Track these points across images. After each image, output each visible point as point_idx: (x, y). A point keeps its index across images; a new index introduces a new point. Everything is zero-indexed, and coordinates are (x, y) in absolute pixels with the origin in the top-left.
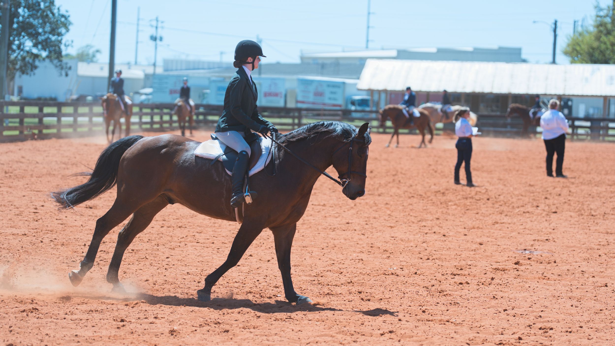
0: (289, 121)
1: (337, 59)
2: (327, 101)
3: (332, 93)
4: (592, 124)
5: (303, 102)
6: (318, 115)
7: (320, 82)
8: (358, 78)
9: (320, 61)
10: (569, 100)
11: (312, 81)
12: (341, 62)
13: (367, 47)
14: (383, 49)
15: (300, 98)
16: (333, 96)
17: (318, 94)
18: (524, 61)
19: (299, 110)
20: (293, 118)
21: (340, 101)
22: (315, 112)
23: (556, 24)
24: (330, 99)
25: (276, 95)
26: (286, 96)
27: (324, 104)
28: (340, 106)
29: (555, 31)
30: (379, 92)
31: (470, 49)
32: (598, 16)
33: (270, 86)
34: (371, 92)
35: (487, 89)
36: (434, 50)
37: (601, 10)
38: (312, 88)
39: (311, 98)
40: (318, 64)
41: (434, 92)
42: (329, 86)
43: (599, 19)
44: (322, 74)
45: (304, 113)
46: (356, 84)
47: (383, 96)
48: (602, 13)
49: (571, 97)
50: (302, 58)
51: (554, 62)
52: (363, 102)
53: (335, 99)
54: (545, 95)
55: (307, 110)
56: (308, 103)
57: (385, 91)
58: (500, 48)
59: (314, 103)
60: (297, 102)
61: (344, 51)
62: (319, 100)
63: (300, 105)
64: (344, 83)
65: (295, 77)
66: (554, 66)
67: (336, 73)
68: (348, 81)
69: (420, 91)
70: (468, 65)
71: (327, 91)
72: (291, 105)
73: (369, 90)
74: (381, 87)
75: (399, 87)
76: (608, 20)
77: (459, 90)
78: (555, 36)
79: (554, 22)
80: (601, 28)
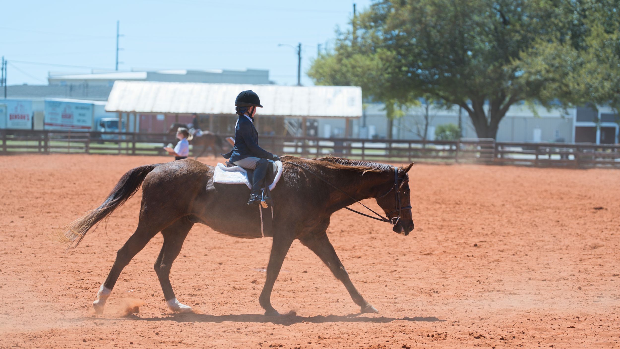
0: (36, 143)
1: (86, 80)
2: (76, 123)
3: (80, 115)
4: (335, 144)
5: (51, 125)
6: (66, 137)
7: (68, 104)
8: (107, 100)
9: (69, 83)
10: (315, 121)
11: (60, 103)
12: (90, 84)
13: (117, 69)
14: (132, 71)
15: (47, 121)
16: (81, 118)
17: (66, 116)
18: (272, 83)
19: (46, 132)
20: (40, 140)
21: (89, 123)
22: (63, 135)
23: (300, 46)
24: (79, 121)
25: (23, 117)
26: (33, 118)
27: (73, 126)
28: (89, 128)
29: (299, 54)
30: (128, 113)
31: (219, 71)
32: (338, 40)
33: (16, 108)
34: (120, 113)
36: (184, 72)
37: (340, 34)
38: (60, 111)
39: (59, 120)
40: (66, 86)
41: (183, 113)
42: (77, 108)
43: (339, 42)
44: (71, 96)
45: (50, 135)
46: (104, 106)
47: (132, 117)
48: (342, 37)
49: (317, 118)
50: (50, 80)
51: (299, 84)
52: (113, 124)
53: (84, 121)
54: (290, 116)
55: (53, 132)
56: (56, 125)
57: (134, 113)
58: (249, 71)
59: (62, 126)
60: (45, 124)
61: (92, 73)
62: (67, 121)
63: (47, 128)
64: (93, 105)
65: (43, 99)
66: (300, 88)
67: (85, 95)
68: (96, 103)
69: (169, 113)
70: (215, 87)
71: (76, 113)
72: (38, 127)
73: (117, 112)
74: (129, 109)
75: (147, 109)
76: (349, 43)
77: (208, 111)
78: (300, 59)
79: (298, 45)
80: (342, 51)
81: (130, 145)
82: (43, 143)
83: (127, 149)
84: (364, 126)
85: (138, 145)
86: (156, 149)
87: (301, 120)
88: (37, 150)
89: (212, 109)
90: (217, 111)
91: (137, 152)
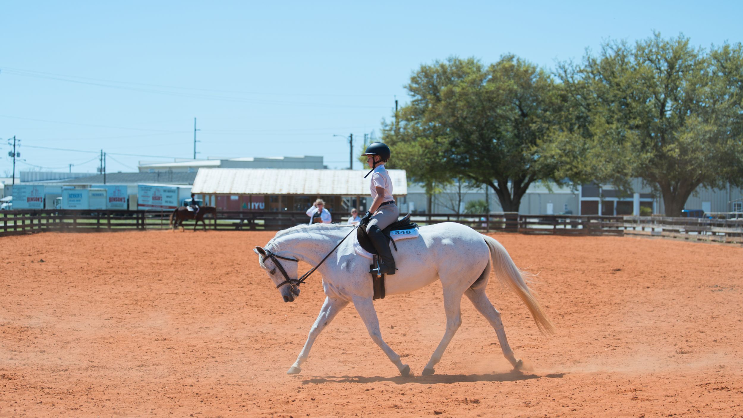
0: (135, 222)
1: (170, 168)
2: (164, 204)
3: (167, 197)
5: (143, 205)
6: (159, 216)
7: (158, 189)
8: (192, 184)
9: (156, 171)
10: (363, 199)
11: (151, 187)
12: (174, 171)
13: (195, 158)
14: (208, 160)
15: (140, 202)
16: (169, 199)
17: (155, 198)
18: (326, 167)
19: (143, 212)
20: (137, 219)
21: (175, 204)
22: (154, 214)
23: (351, 136)
24: (166, 202)
25: (120, 200)
26: (128, 200)
27: (162, 207)
29: (351, 142)
30: (210, 195)
31: (281, 158)
32: (385, 130)
33: (115, 192)
34: (203, 195)
35: (300, 192)
36: (251, 159)
37: (386, 126)
38: (151, 194)
39: (151, 202)
40: (155, 173)
41: (256, 194)
42: (165, 191)
43: (385, 132)
44: (158, 181)
45: (146, 215)
47: (213, 198)
48: (388, 128)
49: (365, 197)
50: (140, 168)
51: (351, 168)
53: (170, 202)
54: (347, 195)
55: (149, 212)
56: (148, 206)
57: (215, 194)
58: (306, 157)
59: (153, 206)
60: (138, 205)
61: (175, 162)
62: (157, 203)
63: (141, 208)
64: (178, 188)
65: (136, 184)
66: (350, 172)
67: (171, 180)
68: (180, 186)
69: (245, 194)
70: (283, 172)
71: (164, 195)
72: (133, 208)
73: (201, 193)
74: (211, 191)
75: (226, 191)
76: (392, 133)
77: (277, 192)
78: (352, 147)
79: (350, 135)
80: (387, 140)
81: (213, 222)
82: (140, 222)
83: (210, 225)
84: (405, 202)
85: (219, 222)
86: (234, 224)
87: (354, 198)
88: (135, 227)
89: (281, 190)
90: (284, 192)
91: (218, 227)
